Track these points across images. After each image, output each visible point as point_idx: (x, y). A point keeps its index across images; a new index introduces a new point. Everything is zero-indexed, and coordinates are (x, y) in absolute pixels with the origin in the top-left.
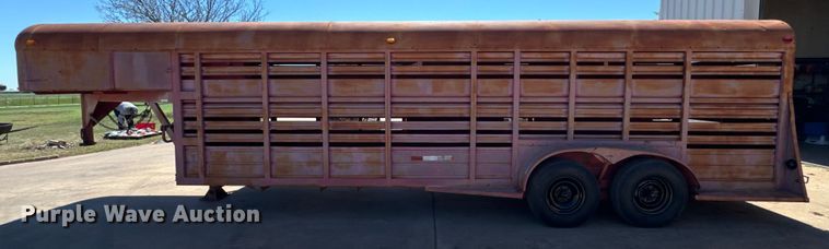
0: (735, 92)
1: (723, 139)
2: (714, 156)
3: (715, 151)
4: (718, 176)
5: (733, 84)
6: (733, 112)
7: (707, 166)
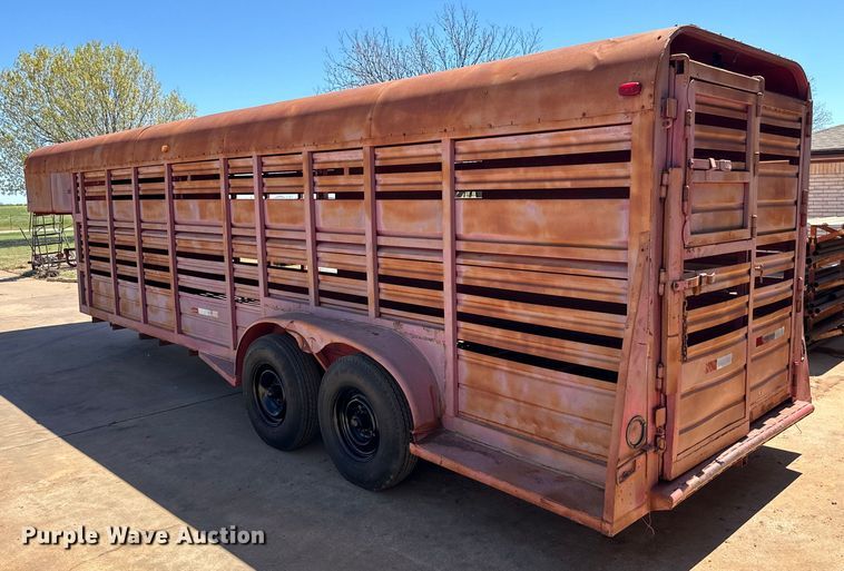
0: (535, 230)
1: (517, 340)
2: (502, 375)
3: (503, 364)
4: (515, 423)
5: (530, 210)
6: (534, 277)
7: (494, 395)
